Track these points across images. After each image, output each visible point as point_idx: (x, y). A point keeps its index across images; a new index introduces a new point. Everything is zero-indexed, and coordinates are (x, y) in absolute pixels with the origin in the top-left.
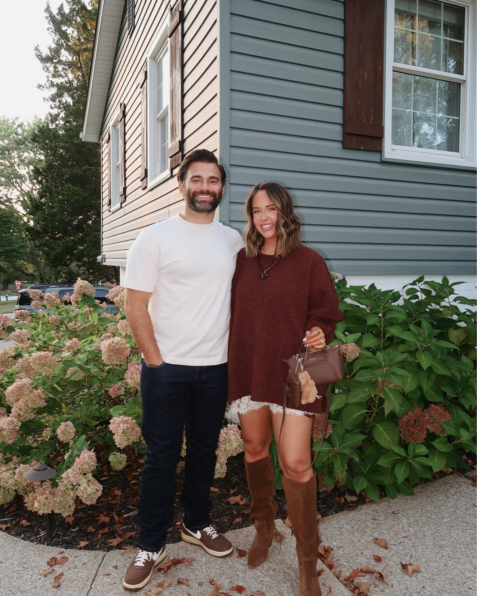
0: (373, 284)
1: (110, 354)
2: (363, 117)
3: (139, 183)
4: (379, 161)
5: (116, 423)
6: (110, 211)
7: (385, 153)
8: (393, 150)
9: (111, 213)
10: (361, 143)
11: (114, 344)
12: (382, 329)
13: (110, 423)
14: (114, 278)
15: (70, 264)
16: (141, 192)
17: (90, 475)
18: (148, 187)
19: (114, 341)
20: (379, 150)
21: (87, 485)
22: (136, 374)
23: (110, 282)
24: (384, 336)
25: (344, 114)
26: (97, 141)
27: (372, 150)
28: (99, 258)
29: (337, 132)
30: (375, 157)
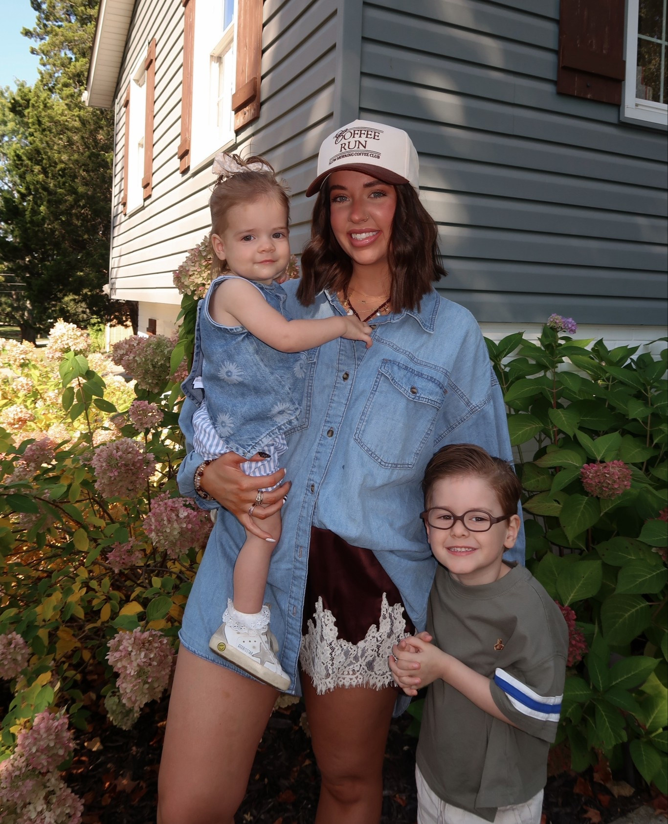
0: (601, 341)
1: (112, 475)
2: (592, 42)
3: (176, 163)
4: (615, 121)
5: (121, 648)
6: (125, 215)
7: (626, 109)
8: (637, 105)
9: (127, 217)
10: (588, 86)
11: (120, 453)
12: (648, 429)
13: (108, 649)
14: (129, 320)
15: (63, 298)
16: (178, 177)
17: (53, 781)
18: (191, 168)
19: (121, 447)
20: (617, 104)
21: (45, 806)
22: (169, 521)
23: (123, 325)
24: (652, 440)
25: (561, 33)
26: (109, 107)
27: (604, 100)
28: (106, 288)
29: (546, 64)
30: (608, 114)
